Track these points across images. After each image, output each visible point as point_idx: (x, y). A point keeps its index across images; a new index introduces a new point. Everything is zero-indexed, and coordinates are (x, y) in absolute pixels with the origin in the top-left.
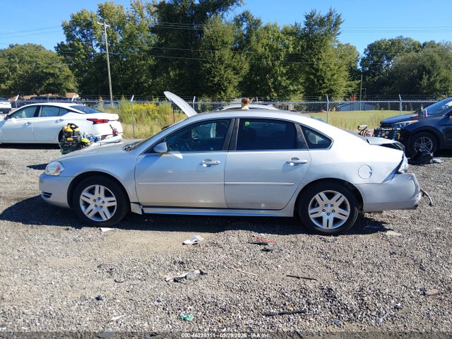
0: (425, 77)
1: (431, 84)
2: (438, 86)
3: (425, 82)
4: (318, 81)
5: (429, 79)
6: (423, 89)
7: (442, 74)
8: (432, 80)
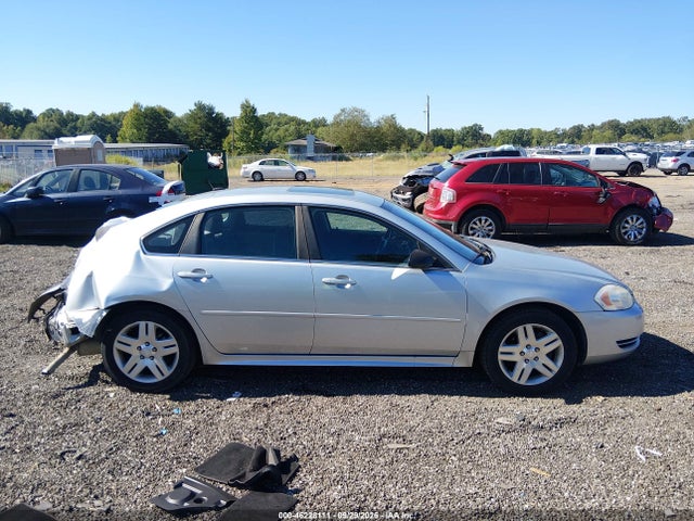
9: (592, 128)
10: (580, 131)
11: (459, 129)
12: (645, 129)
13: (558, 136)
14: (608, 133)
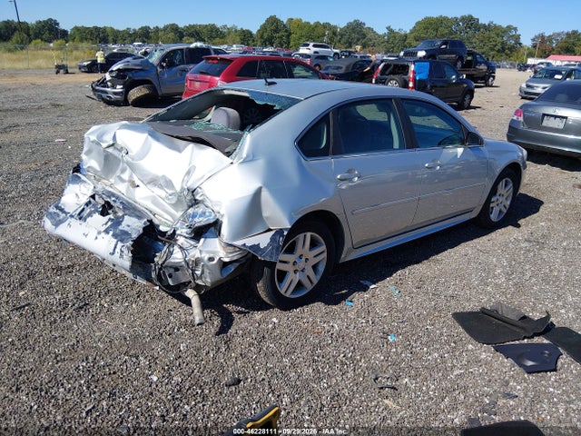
9: (157, 29)
10: (148, 32)
11: (34, 22)
12: (198, 34)
13: (130, 35)
14: (171, 35)
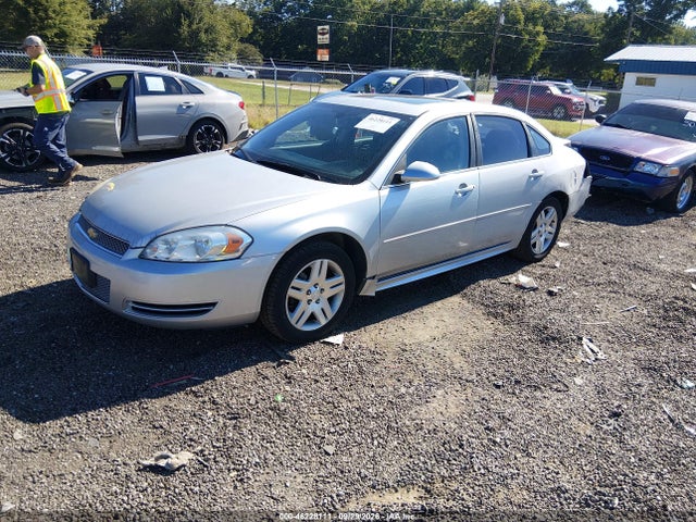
0: (185, 22)
1: (194, 35)
2: (203, 36)
3: (185, 30)
4: (36, 12)
5: (189, 26)
6: (184, 40)
7: (206, 20)
8: (194, 27)
